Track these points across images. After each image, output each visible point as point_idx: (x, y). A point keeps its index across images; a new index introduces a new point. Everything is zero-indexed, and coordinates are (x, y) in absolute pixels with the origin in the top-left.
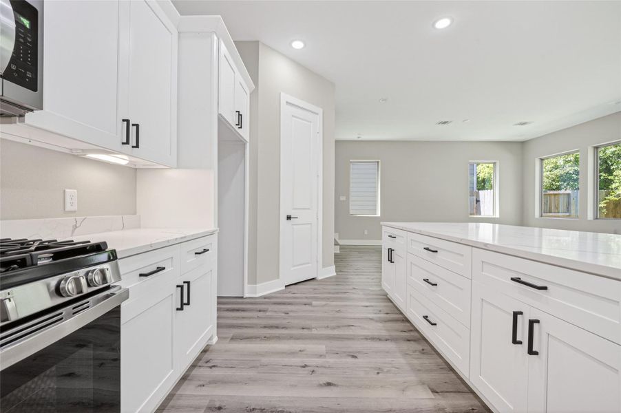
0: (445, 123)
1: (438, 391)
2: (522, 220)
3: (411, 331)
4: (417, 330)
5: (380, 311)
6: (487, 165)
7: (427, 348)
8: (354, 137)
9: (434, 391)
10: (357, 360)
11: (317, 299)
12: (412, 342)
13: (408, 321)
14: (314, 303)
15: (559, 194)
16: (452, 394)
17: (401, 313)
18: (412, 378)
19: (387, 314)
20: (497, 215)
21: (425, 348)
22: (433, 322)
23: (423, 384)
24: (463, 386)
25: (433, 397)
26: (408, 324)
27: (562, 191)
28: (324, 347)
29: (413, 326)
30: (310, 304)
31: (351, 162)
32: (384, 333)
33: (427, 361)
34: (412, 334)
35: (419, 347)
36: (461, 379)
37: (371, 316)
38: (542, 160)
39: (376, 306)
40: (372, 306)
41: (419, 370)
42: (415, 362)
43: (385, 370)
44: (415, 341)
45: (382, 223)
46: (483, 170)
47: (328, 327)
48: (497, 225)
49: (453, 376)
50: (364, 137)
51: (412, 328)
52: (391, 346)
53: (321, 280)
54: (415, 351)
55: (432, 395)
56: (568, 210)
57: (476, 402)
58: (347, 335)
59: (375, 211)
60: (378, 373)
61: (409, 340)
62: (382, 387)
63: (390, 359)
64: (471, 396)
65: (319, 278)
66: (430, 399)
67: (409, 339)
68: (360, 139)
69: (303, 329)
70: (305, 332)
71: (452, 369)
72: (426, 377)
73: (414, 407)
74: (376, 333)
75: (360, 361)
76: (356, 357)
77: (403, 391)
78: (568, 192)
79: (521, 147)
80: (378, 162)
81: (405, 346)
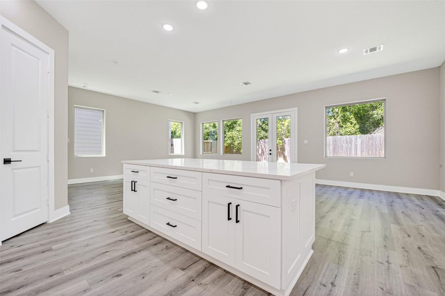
0: (157, 92)
1: (185, 268)
2: (195, 156)
3: (154, 237)
4: (158, 236)
5: (126, 232)
6: (174, 123)
7: (169, 244)
8: (80, 86)
9: (183, 269)
10: (122, 277)
11: (56, 242)
12: (158, 245)
13: (150, 232)
14: (54, 247)
15: (208, 142)
16: (193, 266)
17: (143, 228)
18: (168, 268)
19: (132, 232)
20: (183, 154)
21: (168, 245)
22: (174, 225)
23: (176, 268)
24: (196, 258)
25: (184, 273)
26: (151, 234)
27: (209, 141)
28: (86, 281)
29: (155, 234)
30: (50, 250)
31: (75, 107)
32: (136, 247)
33: (172, 252)
34: (156, 239)
35: (164, 246)
36: (194, 254)
37: (120, 238)
38: (203, 124)
39: (121, 229)
40: (117, 231)
41: (169, 261)
42: (165, 257)
43: (148, 272)
44: (159, 243)
45: (123, 162)
46: (173, 126)
47: (81, 263)
48: (183, 159)
49: (189, 254)
50: (89, 88)
51: (154, 236)
52: (144, 254)
53: (54, 223)
54: (162, 250)
55: (183, 273)
56: (211, 151)
57: (205, 263)
58: (105, 262)
59: (100, 152)
60: (143, 278)
61: (156, 245)
62: (150, 285)
63: (148, 263)
64: (202, 261)
65: (51, 221)
66: (183, 275)
67: (155, 243)
68: (85, 88)
69: (51, 276)
70: (56, 278)
71: (187, 251)
72: (175, 263)
73: (176, 286)
74: (129, 250)
75: (126, 276)
76: (121, 275)
77: (165, 279)
78: (211, 141)
79: (193, 115)
80: (103, 111)
81: (154, 249)
